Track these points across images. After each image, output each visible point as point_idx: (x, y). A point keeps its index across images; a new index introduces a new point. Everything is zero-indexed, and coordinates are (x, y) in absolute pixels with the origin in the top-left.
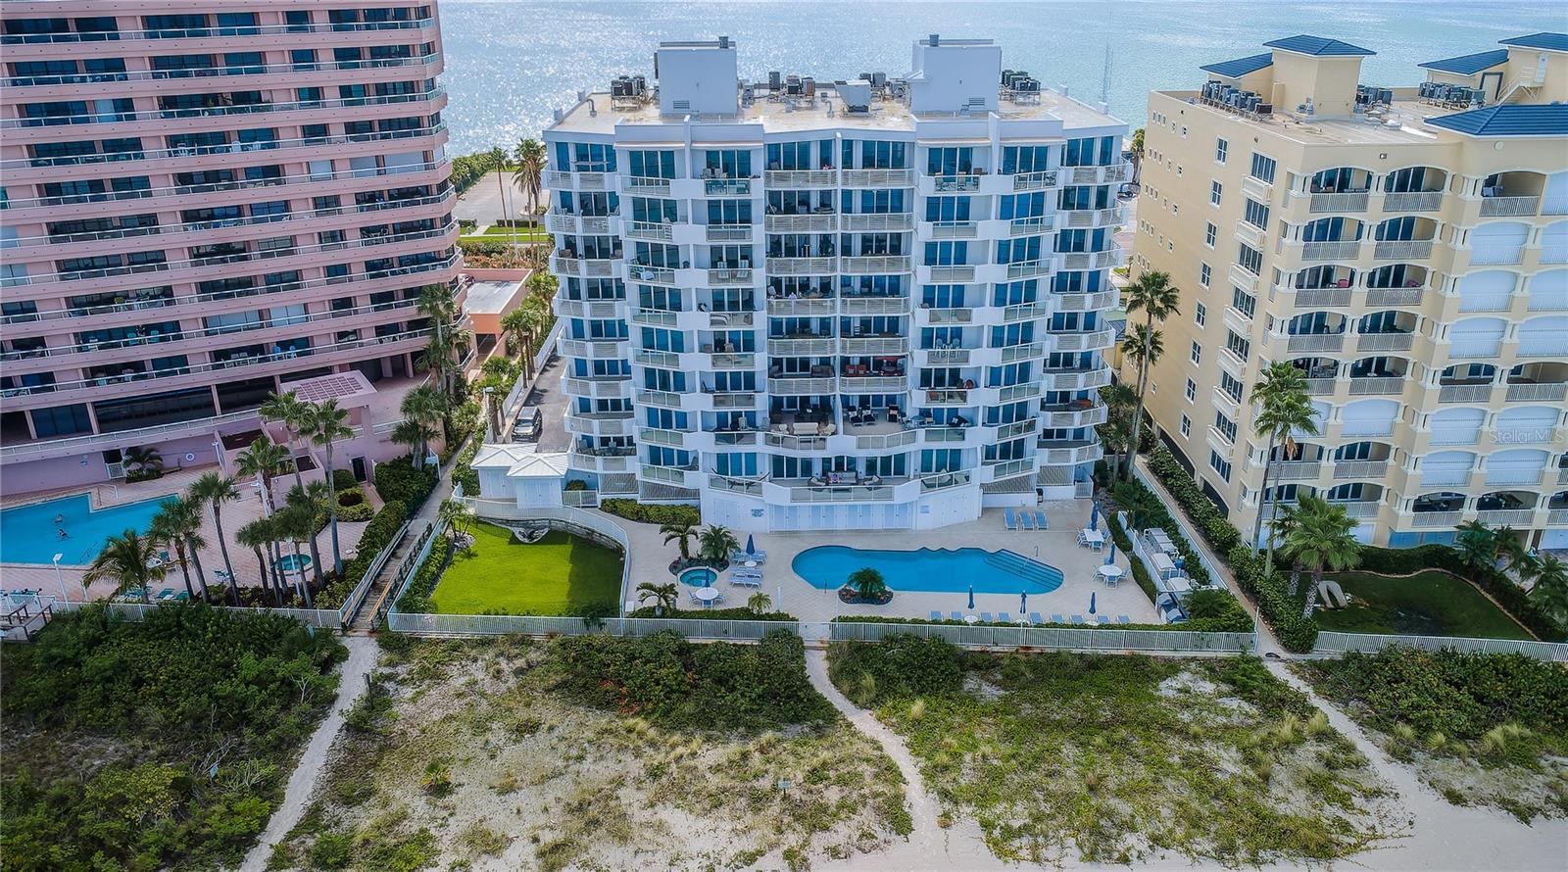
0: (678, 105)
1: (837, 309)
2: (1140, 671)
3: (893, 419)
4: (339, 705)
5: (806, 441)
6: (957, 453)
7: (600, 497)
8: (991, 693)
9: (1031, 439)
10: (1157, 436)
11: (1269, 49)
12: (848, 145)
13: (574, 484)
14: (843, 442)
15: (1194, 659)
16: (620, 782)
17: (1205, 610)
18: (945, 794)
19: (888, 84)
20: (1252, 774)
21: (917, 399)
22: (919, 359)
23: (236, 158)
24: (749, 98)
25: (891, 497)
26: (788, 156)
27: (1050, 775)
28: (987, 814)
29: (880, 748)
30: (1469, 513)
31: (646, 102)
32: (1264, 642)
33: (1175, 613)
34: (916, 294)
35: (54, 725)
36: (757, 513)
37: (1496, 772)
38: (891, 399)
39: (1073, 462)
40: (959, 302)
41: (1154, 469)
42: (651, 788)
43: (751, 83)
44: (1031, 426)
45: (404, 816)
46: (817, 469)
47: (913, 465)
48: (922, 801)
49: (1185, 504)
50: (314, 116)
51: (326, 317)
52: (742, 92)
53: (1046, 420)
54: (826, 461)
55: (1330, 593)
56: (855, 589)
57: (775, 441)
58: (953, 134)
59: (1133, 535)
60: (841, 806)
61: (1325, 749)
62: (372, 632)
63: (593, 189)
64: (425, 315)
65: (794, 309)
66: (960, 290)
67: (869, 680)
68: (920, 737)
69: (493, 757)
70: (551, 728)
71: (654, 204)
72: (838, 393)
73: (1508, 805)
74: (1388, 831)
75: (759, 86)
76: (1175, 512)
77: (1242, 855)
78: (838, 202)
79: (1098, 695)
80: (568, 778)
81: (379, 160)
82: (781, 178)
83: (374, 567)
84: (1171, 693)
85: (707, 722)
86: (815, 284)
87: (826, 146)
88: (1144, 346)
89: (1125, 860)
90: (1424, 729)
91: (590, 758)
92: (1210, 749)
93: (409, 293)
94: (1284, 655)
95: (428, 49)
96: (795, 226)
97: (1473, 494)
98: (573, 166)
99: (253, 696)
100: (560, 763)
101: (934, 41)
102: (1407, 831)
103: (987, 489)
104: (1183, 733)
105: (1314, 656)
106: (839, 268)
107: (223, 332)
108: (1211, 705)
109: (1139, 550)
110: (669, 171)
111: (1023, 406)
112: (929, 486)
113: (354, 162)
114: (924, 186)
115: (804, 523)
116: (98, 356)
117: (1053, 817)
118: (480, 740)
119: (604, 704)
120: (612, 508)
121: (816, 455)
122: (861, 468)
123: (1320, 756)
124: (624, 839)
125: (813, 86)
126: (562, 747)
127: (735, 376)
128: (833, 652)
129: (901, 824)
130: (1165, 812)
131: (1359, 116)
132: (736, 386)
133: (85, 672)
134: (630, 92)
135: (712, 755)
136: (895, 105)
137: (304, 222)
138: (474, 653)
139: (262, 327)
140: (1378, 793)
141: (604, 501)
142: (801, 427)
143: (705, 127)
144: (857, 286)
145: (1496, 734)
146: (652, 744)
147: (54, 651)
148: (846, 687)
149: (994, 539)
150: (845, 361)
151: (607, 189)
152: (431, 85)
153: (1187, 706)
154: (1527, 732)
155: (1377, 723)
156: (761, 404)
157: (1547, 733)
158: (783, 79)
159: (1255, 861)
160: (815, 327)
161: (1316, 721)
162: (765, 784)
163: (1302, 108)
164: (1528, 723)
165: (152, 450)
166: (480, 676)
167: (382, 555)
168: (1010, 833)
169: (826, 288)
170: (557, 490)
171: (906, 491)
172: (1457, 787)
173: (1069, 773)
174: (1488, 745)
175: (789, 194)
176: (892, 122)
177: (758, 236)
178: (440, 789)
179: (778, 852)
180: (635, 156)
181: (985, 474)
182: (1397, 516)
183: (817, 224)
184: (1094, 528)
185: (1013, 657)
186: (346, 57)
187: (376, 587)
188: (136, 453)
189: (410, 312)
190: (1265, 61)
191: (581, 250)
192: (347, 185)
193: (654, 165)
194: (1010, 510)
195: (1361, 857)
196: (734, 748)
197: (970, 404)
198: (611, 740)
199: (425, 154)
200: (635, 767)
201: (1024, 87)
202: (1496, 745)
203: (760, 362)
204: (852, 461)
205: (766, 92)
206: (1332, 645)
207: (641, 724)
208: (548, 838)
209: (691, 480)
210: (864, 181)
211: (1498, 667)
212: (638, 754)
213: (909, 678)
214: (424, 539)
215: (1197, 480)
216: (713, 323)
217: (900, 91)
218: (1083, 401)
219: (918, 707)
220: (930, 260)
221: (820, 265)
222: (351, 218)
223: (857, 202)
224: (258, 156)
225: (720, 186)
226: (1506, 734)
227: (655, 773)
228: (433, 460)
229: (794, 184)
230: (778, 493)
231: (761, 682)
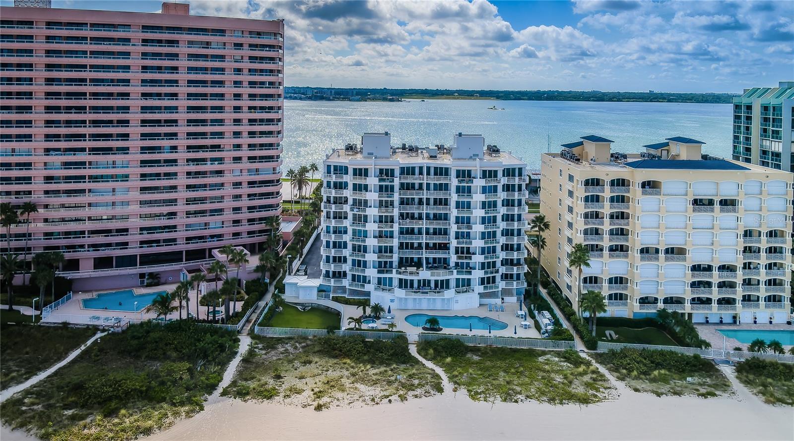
0: (369, 154)
1: (424, 225)
2: (532, 354)
3: (445, 268)
4: (239, 354)
5: (411, 273)
6: (469, 280)
7: (331, 295)
8: (476, 358)
9: (498, 277)
10: (551, 282)
11: (582, 140)
12: (428, 168)
13: (321, 290)
14: (425, 274)
15: (553, 351)
16: (342, 377)
17: (558, 334)
18: (456, 383)
19: (445, 149)
20: (565, 381)
21: (453, 259)
22: (454, 243)
23: (208, 167)
24: (394, 152)
25: (444, 296)
26: (407, 171)
27: (494, 380)
28: (470, 388)
29: (434, 371)
30: (661, 305)
31: (357, 153)
32: (579, 346)
33: (547, 335)
34: (453, 219)
35: (138, 357)
36: (392, 301)
37: (654, 384)
38: (445, 259)
39: (515, 287)
40: (468, 222)
41: (549, 294)
42: (352, 379)
43: (395, 147)
44: (497, 272)
45: (266, 384)
46: (416, 285)
47: (453, 284)
48: (448, 385)
49: (558, 304)
50: (237, 154)
51: (230, 226)
52: (392, 150)
53: (503, 270)
54: (419, 281)
55: (610, 335)
56: (428, 326)
57: (400, 273)
58: (465, 165)
59: (536, 312)
60: (419, 385)
61: (594, 376)
62: (248, 334)
63: (339, 180)
64: (268, 228)
65: (408, 224)
66: (469, 218)
67: (431, 351)
68: (448, 368)
69: (296, 370)
70: (316, 363)
71: (360, 185)
72: (424, 256)
73: (653, 392)
74: (610, 398)
75: (398, 148)
76: (553, 306)
77: (557, 401)
78: (425, 187)
79: (515, 360)
80: (323, 376)
81: (257, 170)
82: (404, 178)
83: (248, 313)
84: (542, 360)
85: (372, 362)
86: (416, 216)
87: (421, 168)
88: (539, 243)
89: (516, 401)
90: (630, 371)
91: (330, 371)
92: (553, 375)
93: (261, 219)
94: (586, 350)
95: (279, 132)
96: (409, 195)
97: (661, 297)
98: (332, 173)
99: (210, 348)
100: (320, 372)
101: (460, 135)
102: (618, 398)
103: (482, 295)
104: (544, 371)
105: (598, 351)
106: (425, 210)
107: (192, 230)
108: (556, 364)
109: (538, 318)
110: (366, 175)
111: (494, 263)
112: (458, 292)
113: (249, 171)
114: (454, 182)
115: (410, 305)
116: (146, 237)
117: (493, 390)
118: (291, 365)
119: (335, 357)
120: (335, 299)
121: (415, 278)
122: (433, 285)
123: (591, 378)
124: (343, 391)
125: (417, 149)
126: (320, 368)
127: (386, 247)
128: (418, 344)
129: (440, 390)
130: (532, 390)
131: (612, 163)
132: (386, 252)
133: (149, 339)
134: (352, 149)
135: (373, 372)
136: (448, 156)
137: (229, 190)
138: (286, 341)
139: (206, 229)
140: (610, 388)
141: (333, 297)
142: (410, 269)
143: (379, 161)
144: (432, 216)
145: (656, 373)
146: (353, 367)
147: (135, 334)
148: (423, 354)
149: (483, 313)
150: (427, 244)
151: (344, 180)
152: (278, 145)
153: (547, 364)
154: (667, 373)
155: (615, 369)
156: (395, 258)
157: (675, 373)
158: (407, 146)
159: (561, 403)
160: (416, 231)
161: (592, 368)
162: (393, 378)
163: (592, 159)
164: (669, 370)
165: (158, 274)
166: (289, 348)
167: (251, 310)
168: (477, 393)
169: (420, 217)
170: (315, 292)
171: (449, 293)
172: (638, 387)
173: (500, 379)
174: (652, 376)
175: (408, 184)
176: (445, 161)
177: (396, 197)
178: (278, 377)
179: (397, 395)
180: (355, 170)
181: (480, 289)
182: (633, 305)
183: (417, 194)
184: (521, 310)
185: (485, 348)
186: (252, 134)
187: (248, 321)
188: (151, 275)
189: (263, 226)
190: (581, 144)
191: (332, 201)
192: (246, 178)
193: (361, 173)
194: (490, 305)
195: (599, 404)
196: (382, 369)
197: (473, 261)
198: (338, 366)
199: (274, 168)
200: (346, 373)
201: (494, 151)
202: (655, 376)
203: (395, 243)
204: (429, 281)
205: (401, 150)
206: (604, 347)
207: (348, 361)
208: (316, 390)
209: (368, 288)
210: (433, 180)
211: (662, 353)
212: (347, 370)
213: (446, 352)
214: (264, 308)
215: (563, 295)
216: (378, 227)
217: (449, 151)
218: (518, 263)
219: (449, 360)
220: (457, 207)
221: (419, 208)
222: (245, 190)
223: (432, 187)
224: (216, 167)
225: (384, 180)
226: (659, 373)
227: (353, 375)
228: (268, 281)
229: (409, 180)
230: (400, 293)
231: (392, 349)
